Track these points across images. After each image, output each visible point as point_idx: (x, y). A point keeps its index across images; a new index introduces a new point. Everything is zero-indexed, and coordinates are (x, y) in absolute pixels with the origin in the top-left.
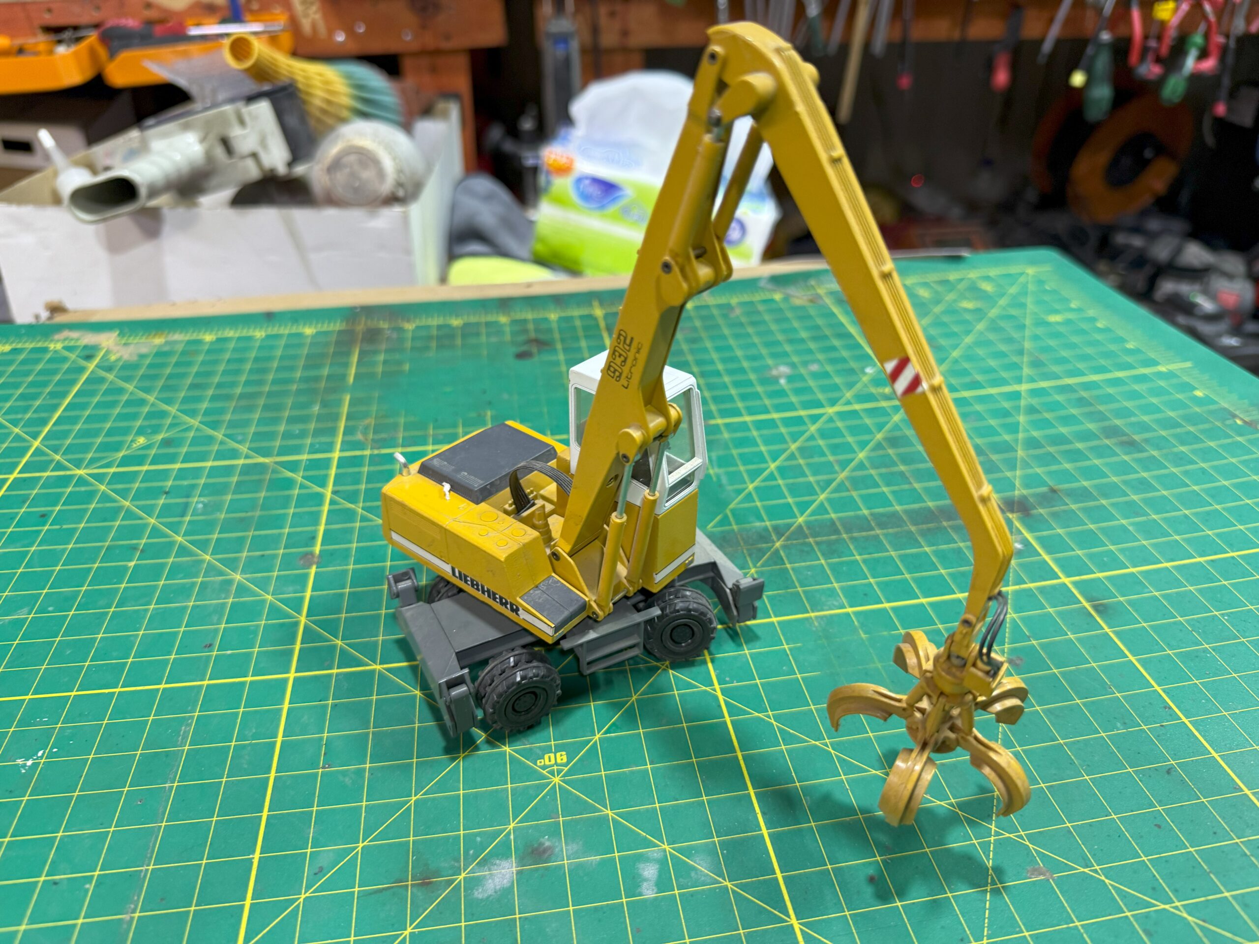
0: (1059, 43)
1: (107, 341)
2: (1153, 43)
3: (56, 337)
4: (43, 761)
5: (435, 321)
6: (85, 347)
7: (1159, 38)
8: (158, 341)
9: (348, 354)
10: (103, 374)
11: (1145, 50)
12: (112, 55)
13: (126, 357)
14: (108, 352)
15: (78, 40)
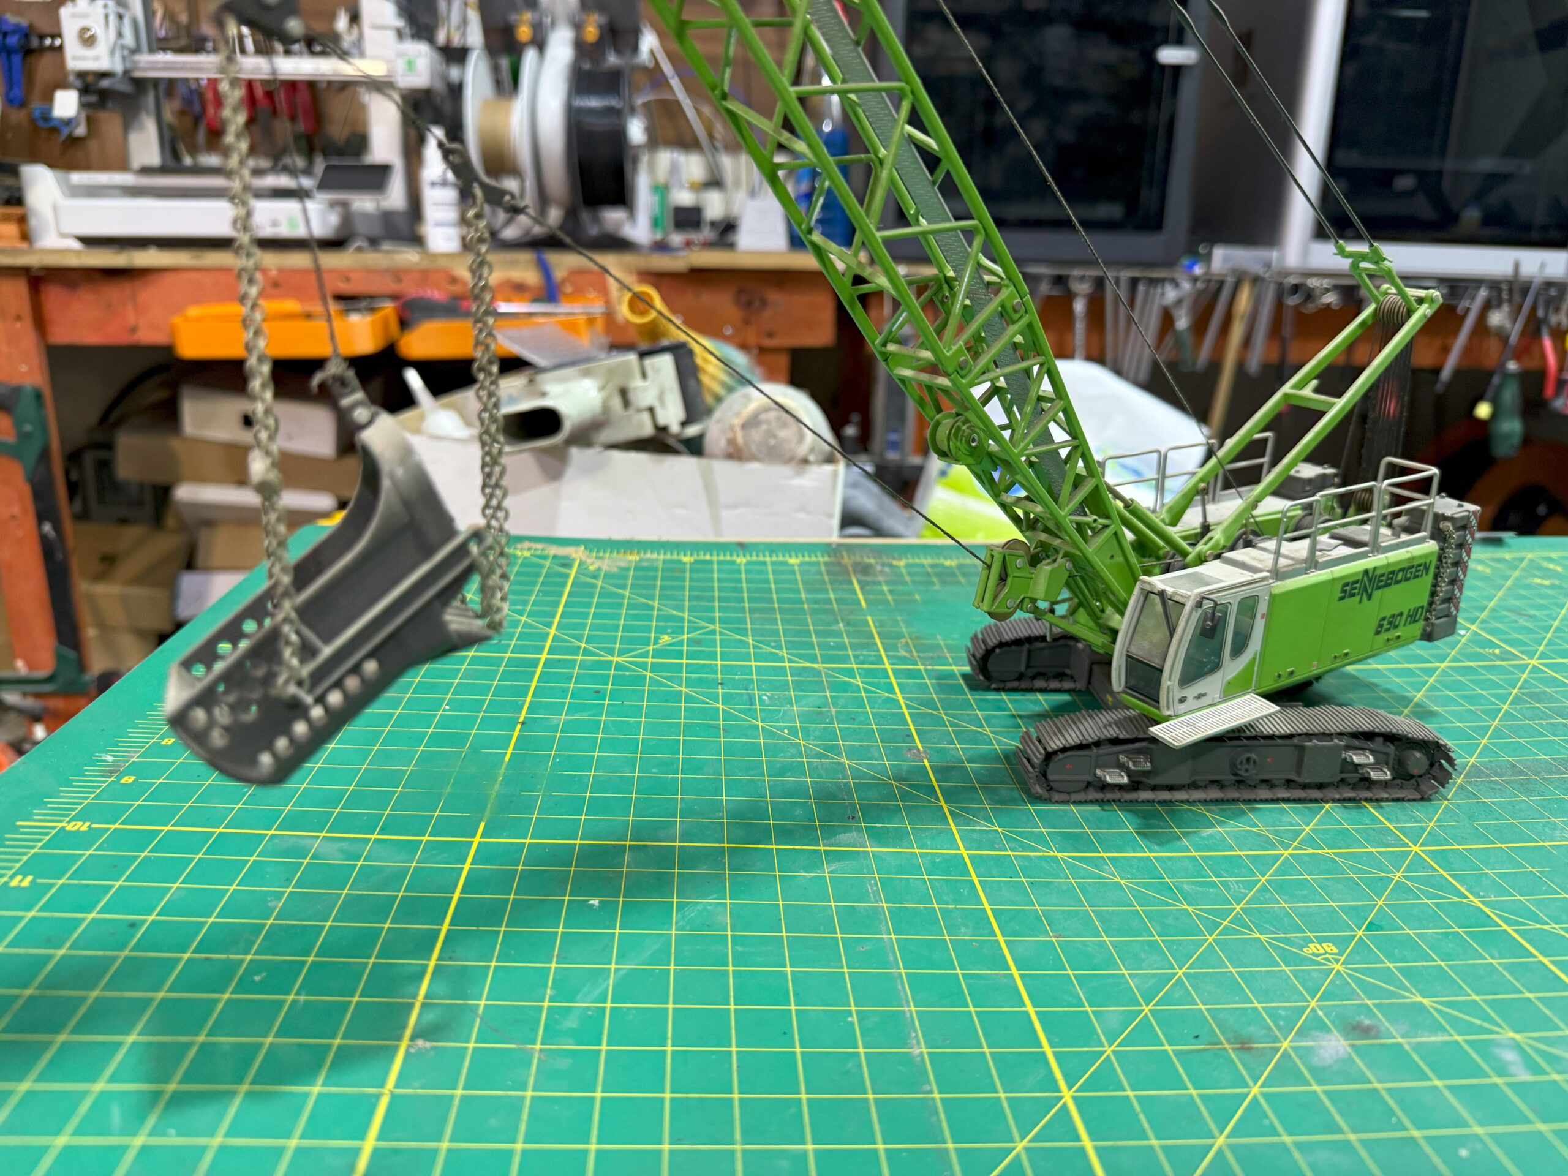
0: (1458, 373)
1: (578, 554)
3: (519, 546)
5: (927, 561)
6: (555, 557)
8: (634, 558)
9: (851, 583)
10: (589, 580)
13: (605, 568)
15: (372, 310)
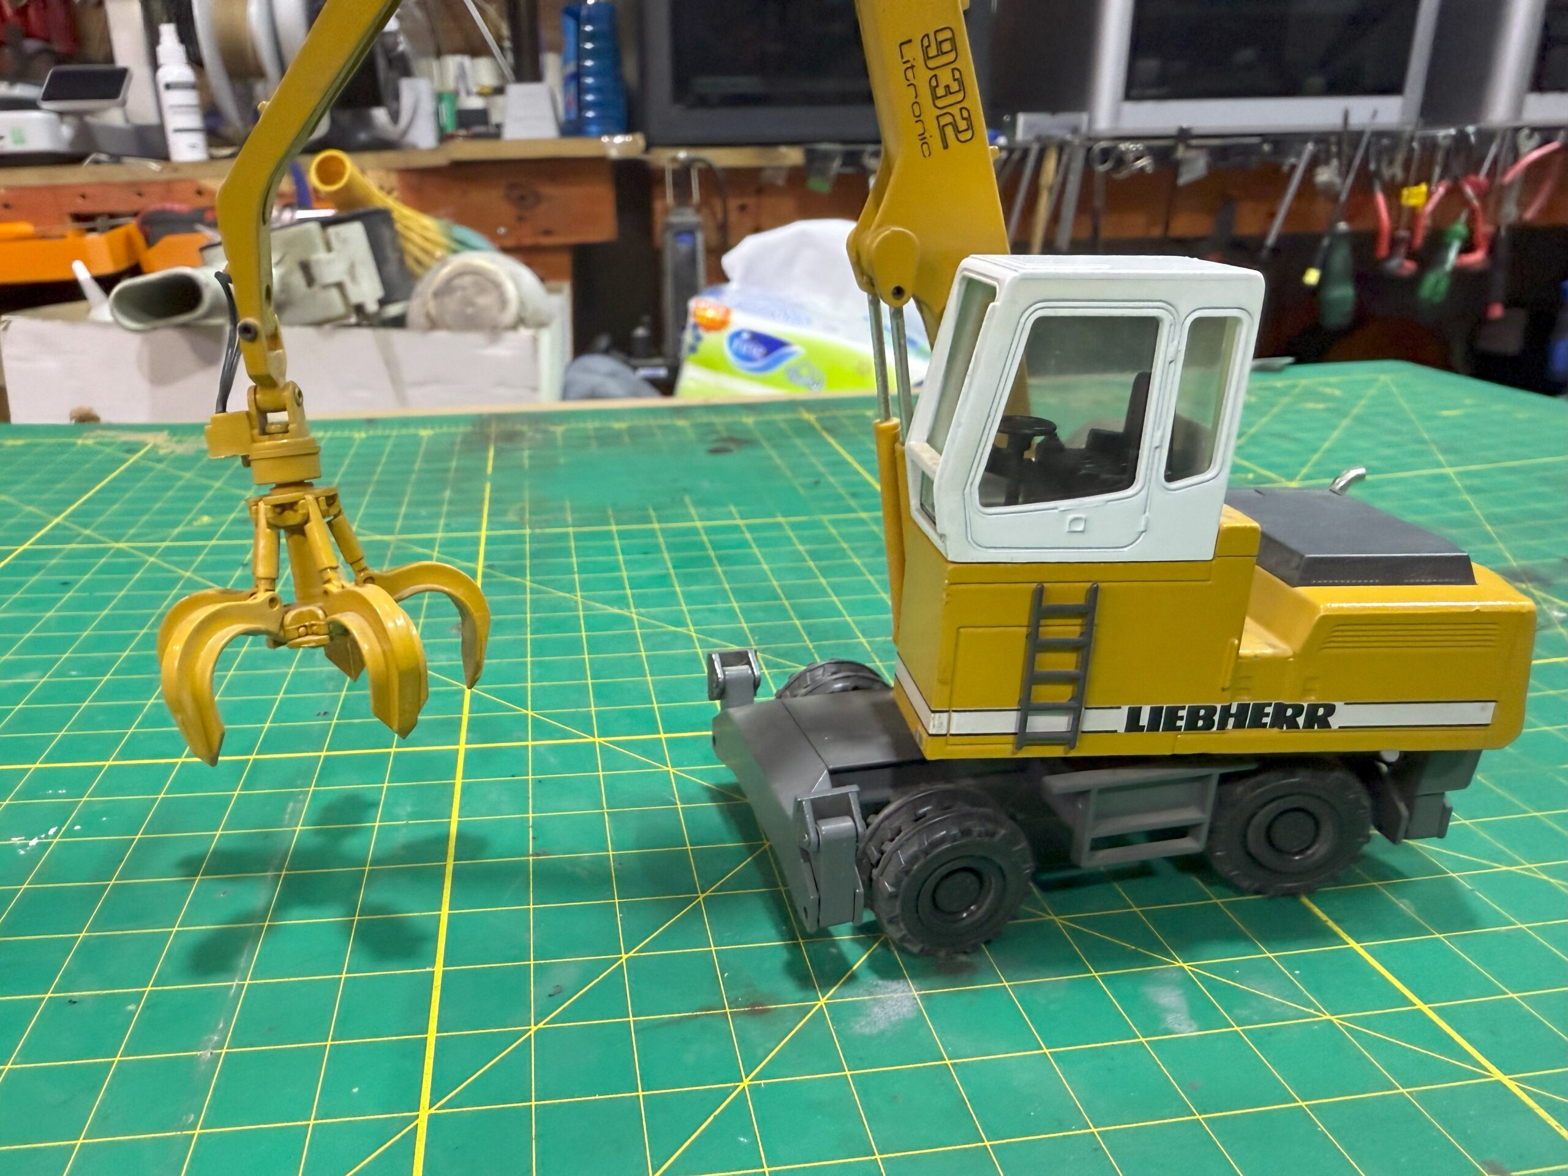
1: (151, 439)
2: (1403, 233)
4: (55, 841)
6: (122, 444)
7: (1412, 228)
10: (150, 464)
11: (1394, 243)
12: (150, 242)
13: (180, 451)
14: (155, 447)
15: (111, 229)
